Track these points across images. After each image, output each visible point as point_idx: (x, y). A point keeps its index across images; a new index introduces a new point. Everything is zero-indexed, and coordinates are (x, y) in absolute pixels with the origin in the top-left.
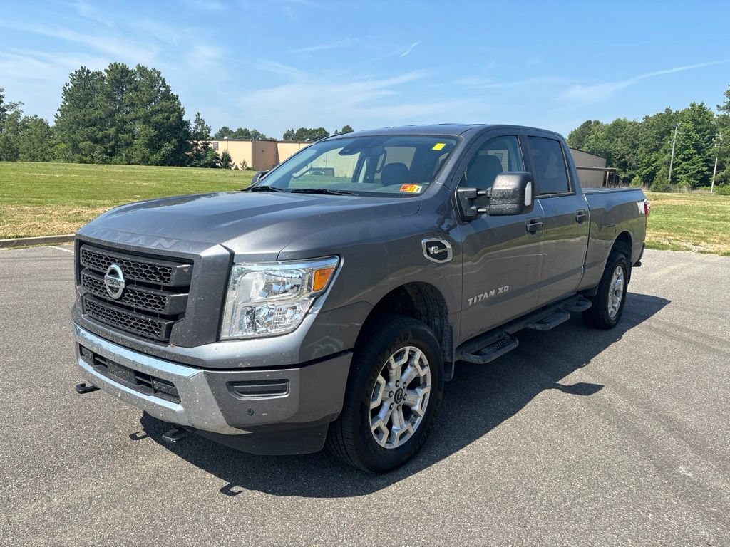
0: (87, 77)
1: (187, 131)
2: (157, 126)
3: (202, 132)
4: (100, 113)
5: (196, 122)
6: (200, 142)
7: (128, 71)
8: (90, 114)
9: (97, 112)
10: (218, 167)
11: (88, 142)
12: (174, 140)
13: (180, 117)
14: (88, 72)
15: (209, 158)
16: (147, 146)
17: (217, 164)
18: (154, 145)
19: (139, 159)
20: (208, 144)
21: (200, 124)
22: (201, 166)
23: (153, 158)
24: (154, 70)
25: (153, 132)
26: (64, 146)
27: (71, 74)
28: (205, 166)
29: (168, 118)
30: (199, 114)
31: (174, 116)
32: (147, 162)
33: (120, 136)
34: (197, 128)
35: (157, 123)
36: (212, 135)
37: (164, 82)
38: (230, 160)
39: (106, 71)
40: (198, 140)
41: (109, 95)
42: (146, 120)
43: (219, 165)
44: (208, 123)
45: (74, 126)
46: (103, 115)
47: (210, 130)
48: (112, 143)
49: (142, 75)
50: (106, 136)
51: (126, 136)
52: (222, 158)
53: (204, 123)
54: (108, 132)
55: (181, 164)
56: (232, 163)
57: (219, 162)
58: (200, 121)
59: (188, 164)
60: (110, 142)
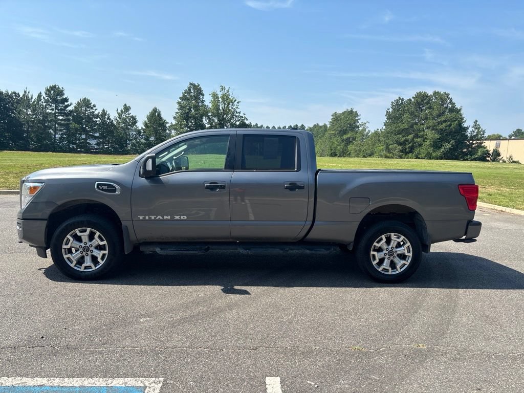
0: (402, 103)
1: (464, 134)
2: (441, 132)
3: (477, 135)
4: (405, 126)
5: (473, 127)
6: (474, 142)
7: (427, 96)
8: (399, 127)
9: (404, 125)
10: (488, 161)
11: (396, 145)
12: (453, 142)
13: (460, 124)
14: (403, 100)
15: (479, 153)
16: (432, 146)
17: (487, 158)
18: (436, 145)
19: (424, 155)
20: (482, 143)
21: (476, 128)
22: (472, 160)
23: (434, 154)
24: (445, 93)
25: (437, 136)
26: (382, 147)
27: (392, 103)
28: (475, 160)
29: (450, 125)
30: (476, 121)
31: (454, 124)
32: (430, 157)
33: (415, 140)
34: (474, 131)
35: (442, 130)
36: (486, 135)
37: (451, 100)
38: (499, 155)
39: (413, 98)
40: (474, 141)
41: (412, 113)
42: (434, 128)
43: (489, 159)
44: (483, 127)
45: (389, 135)
46: (407, 127)
47: (484, 132)
48: (410, 145)
49: (436, 98)
50: (406, 140)
51: (419, 140)
52: (492, 154)
53: (479, 128)
54: (407, 138)
55: (457, 158)
56: (500, 158)
57: (489, 157)
58: (476, 126)
59: (461, 158)
60: (409, 143)
